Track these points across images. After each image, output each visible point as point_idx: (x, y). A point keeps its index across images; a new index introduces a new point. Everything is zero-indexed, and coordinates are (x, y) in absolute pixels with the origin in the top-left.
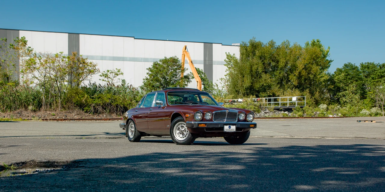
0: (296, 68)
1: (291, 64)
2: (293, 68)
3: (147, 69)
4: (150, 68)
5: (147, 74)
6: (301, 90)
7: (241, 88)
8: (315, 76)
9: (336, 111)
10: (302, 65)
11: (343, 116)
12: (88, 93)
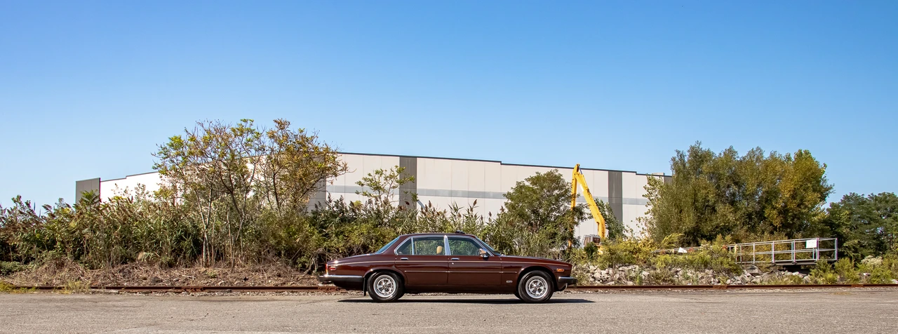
0: (777, 194)
1: (769, 187)
2: (772, 195)
4: (509, 193)
6: (785, 235)
10: (788, 190)
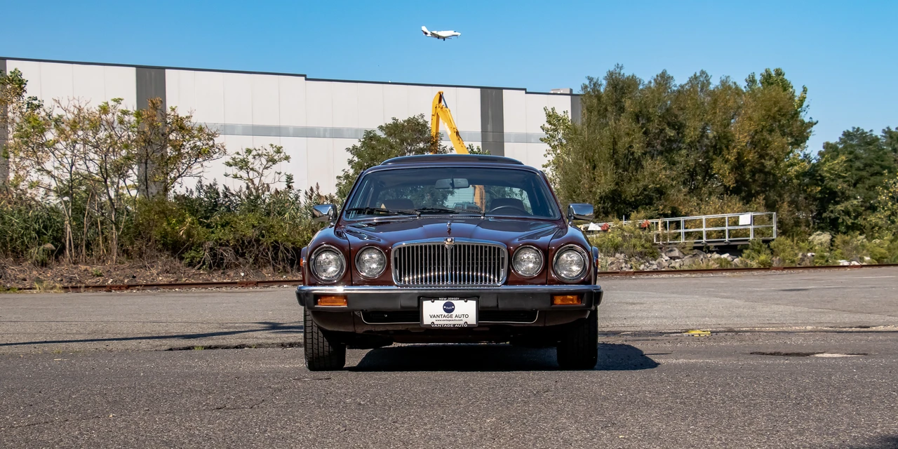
2: (722, 143)
3: (348, 149)
5: (349, 162)
6: (745, 198)
8: (776, 161)
10: (745, 134)
11: (877, 264)
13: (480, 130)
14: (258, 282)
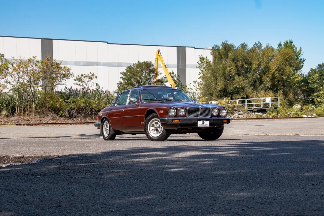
0: (269, 69)
1: (264, 66)
2: (266, 70)
3: (121, 73)
5: (121, 78)
6: (275, 91)
7: (215, 91)
8: (288, 77)
9: (311, 111)
10: (275, 66)
11: (318, 116)
12: (62, 97)
13: (177, 63)
14: (85, 123)
